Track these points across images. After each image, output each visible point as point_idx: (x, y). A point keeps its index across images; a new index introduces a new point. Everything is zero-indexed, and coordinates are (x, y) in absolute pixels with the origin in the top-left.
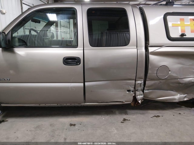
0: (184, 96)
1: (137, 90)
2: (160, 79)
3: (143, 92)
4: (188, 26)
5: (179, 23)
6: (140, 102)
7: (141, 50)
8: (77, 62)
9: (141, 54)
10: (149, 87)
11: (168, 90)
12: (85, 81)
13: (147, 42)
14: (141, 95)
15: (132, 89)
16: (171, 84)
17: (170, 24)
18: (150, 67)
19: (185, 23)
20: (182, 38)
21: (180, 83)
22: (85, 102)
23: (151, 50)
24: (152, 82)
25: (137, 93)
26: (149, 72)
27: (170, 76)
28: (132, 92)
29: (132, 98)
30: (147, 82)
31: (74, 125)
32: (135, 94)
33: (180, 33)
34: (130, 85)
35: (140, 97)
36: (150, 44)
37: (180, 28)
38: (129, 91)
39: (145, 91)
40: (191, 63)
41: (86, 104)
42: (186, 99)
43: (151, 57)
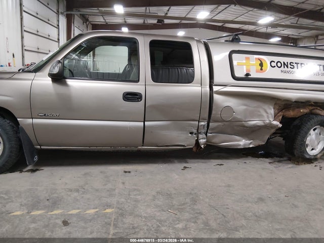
0: (250, 142)
1: (200, 133)
2: (223, 121)
3: (206, 135)
4: (253, 65)
5: (244, 61)
6: (202, 146)
7: (205, 89)
8: (138, 98)
9: (206, 93)
10: (213, 129)
11: (232, 135)
12: (146, 120)
13: (212, 81)
14: (204, 139)
15: (195, 131)
16: (235, 128)
17: (235, 63)
18: (214, 107)
19: (251, 62)
20: (247, 78)
21: (244, 126)
22: (143, 146)
23: (215, 88)
24: (215, 124)
25: (200, 136)
26: (213, 112)
27: (234, 118)
28: (195, 134)
29: (194, 142)
30: (211, 124)
31: (129, 172)
32: (198, 137)
33: (245, 73)
34: (192, 126)
35: (202, 141)
36: (215, 83)
37: (245, 67)
38: (191, 133)
39: (208, 135)
40: (255, 105)
41: (143, 147)
42: (251, 146)
43: (216, 96)
